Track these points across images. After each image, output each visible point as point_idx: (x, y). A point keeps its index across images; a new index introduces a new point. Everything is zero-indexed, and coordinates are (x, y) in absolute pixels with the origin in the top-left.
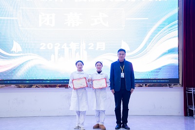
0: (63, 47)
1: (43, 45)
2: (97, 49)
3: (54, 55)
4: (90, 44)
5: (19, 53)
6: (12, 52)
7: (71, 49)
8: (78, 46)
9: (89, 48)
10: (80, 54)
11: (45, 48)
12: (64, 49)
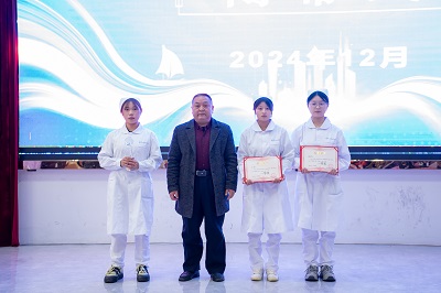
0: (289, 62)
1: (237, 57)
2: (384, 65)
3: (267, 82)
4: (363, 53)
5: (177, 77)
6: (159, 77)
7: (312, 67)
8: (332, 57)
9: (364, 63)
10: (335, 79)
11: (242, 66)
12: (292, 66)
